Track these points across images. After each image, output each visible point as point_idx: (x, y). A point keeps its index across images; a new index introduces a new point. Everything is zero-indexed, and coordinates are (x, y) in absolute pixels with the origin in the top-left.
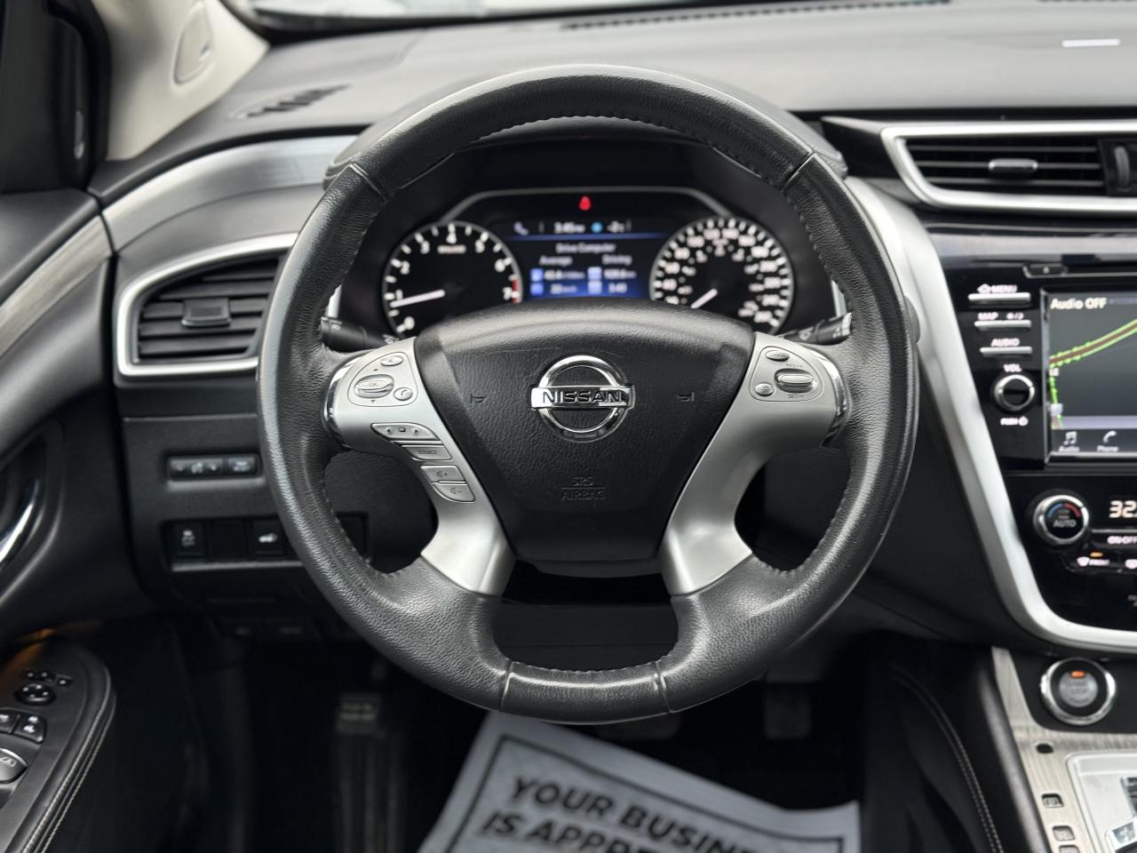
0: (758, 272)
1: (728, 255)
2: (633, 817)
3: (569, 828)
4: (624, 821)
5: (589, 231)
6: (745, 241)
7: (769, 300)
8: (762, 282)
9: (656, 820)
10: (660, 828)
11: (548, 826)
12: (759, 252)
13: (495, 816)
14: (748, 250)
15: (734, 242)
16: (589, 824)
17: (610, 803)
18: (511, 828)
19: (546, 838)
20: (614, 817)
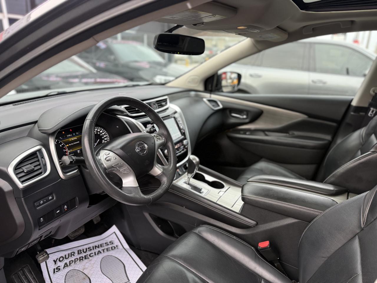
0: (102, 135)
1: (97, 133)
2: (79, 252)
3: (70, 262)
4: (78, 254)
5: (73, 135)
6: (99, 130)
7: (106, 139)
8: (103, 136)
9: (83, 250)
10: (85, 251)
11: (66, 264)
12: (101, 132)
13: (54, 269)
14: (99, 132)
15: (97, 131)
16: (73, 258)
17: (74, 253)
18: (59, 269)
19: (67, 266)
20: (76, 254)
